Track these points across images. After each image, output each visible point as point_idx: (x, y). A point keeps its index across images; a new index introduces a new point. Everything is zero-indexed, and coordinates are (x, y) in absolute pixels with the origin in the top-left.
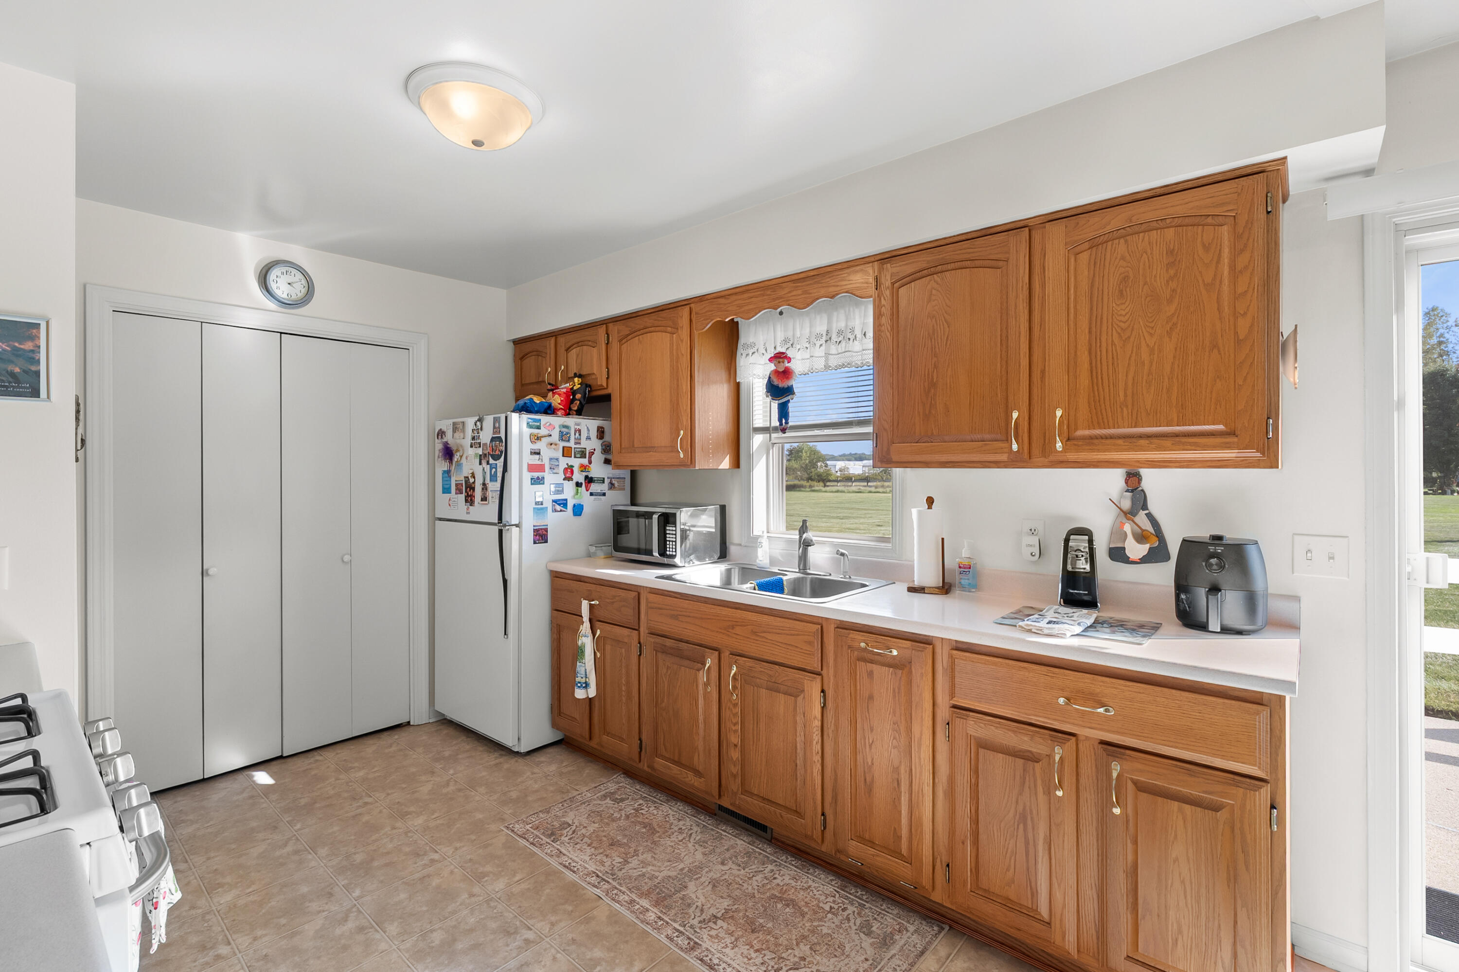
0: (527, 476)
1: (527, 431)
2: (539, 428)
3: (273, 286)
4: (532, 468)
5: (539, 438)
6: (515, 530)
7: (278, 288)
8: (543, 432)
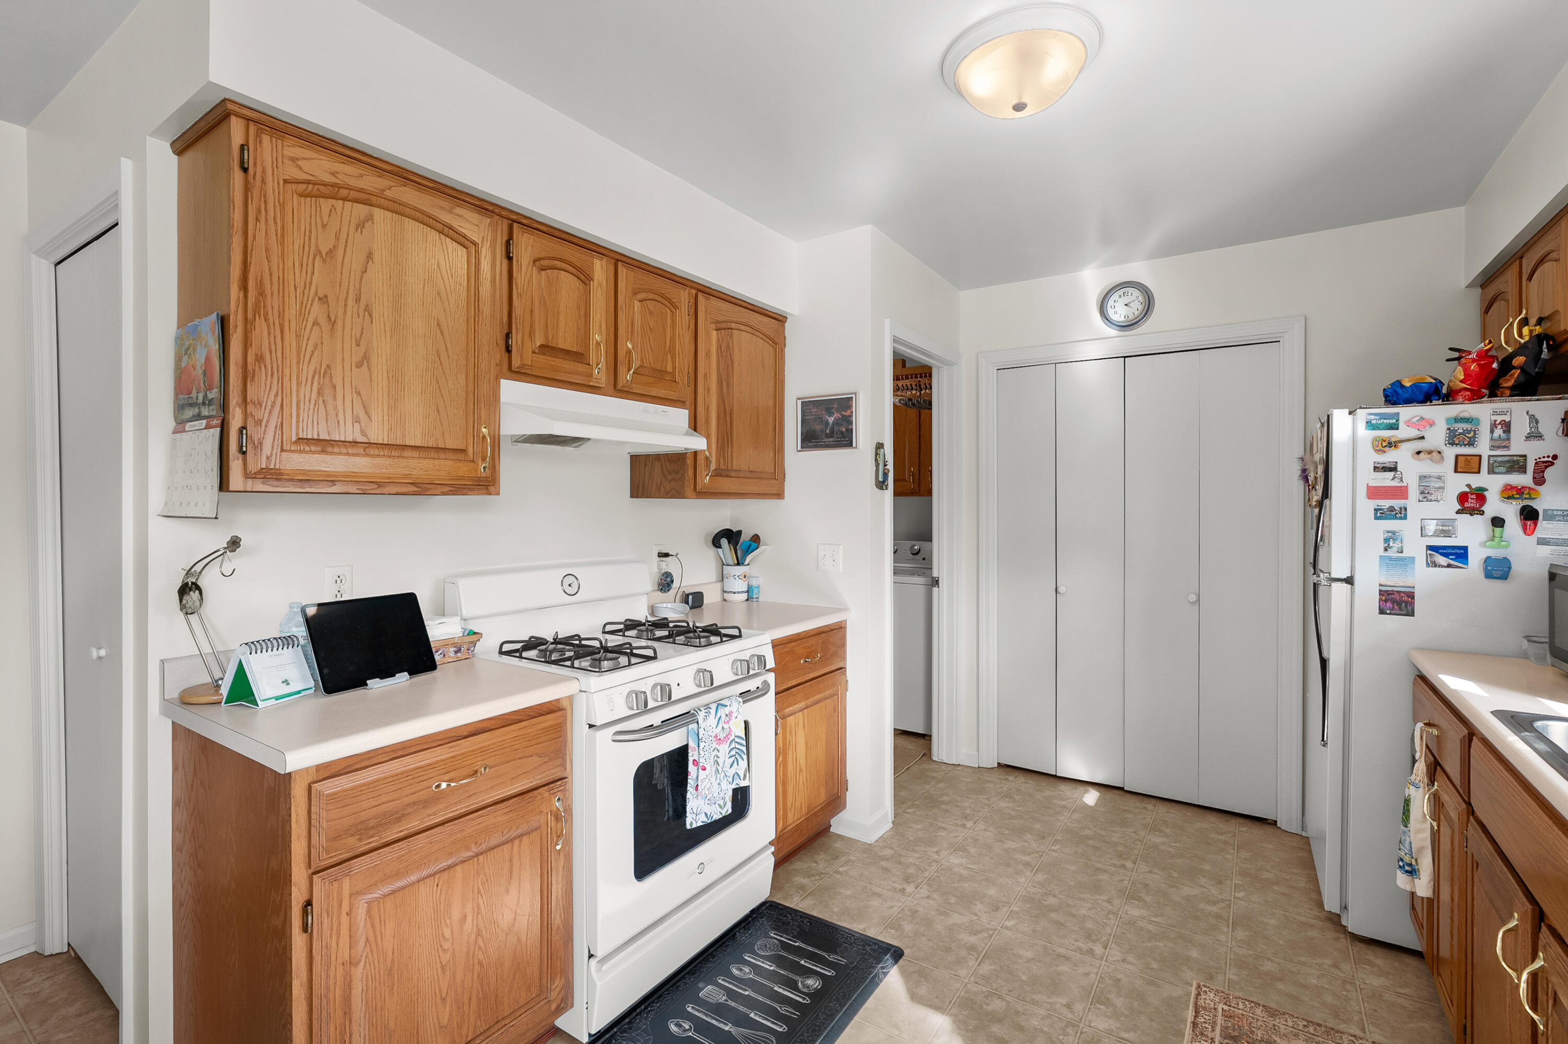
0: (1367, 507)
1: (1365, 434)
2: (1394, 427)
3: (1111, 312)
4: (1374, 493)
5: (1392, 444)
6: (1338, 590)
7: (1116, 313)
8: (1404, 432)
